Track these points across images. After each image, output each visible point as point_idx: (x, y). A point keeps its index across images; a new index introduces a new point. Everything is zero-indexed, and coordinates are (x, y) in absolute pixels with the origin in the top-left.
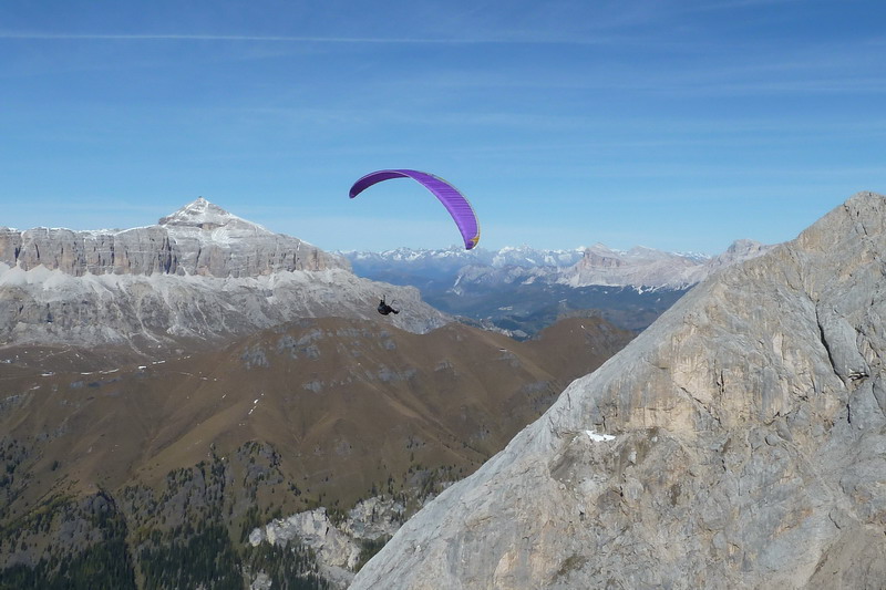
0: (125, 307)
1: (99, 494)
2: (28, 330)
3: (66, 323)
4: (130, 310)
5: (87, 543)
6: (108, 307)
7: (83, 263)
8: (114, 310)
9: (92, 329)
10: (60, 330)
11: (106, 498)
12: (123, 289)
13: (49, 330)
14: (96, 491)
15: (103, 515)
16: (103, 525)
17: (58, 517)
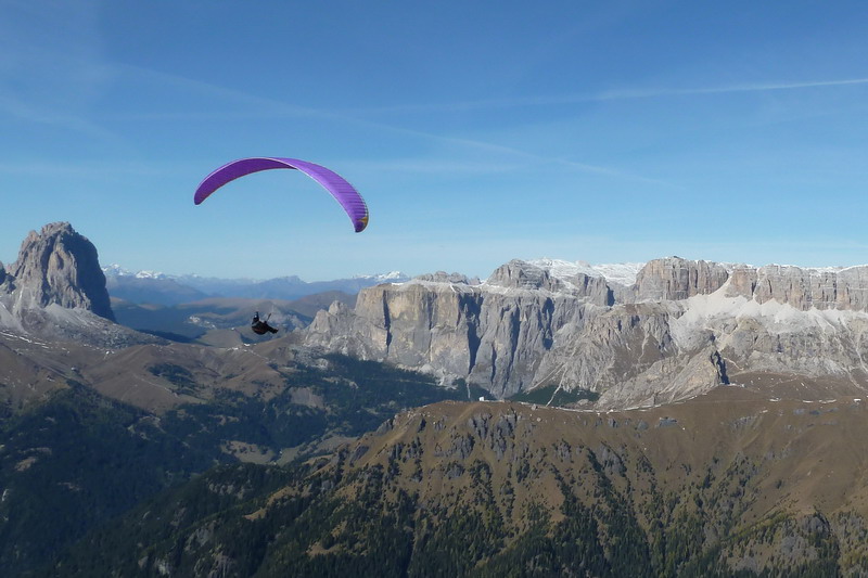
0: (846, 341)
1: (815, 515)
2: (762, 358)
3: (794, 354)
4: (850, 345)
5: (803, 559)
6: (830, 340)
7: (809, 298)
8: (835, 343)
9: (816, 360)
10: (788, 359)
11: (822, 520)
12: (844, 324)
13: (779, 359)
14: (813, 511)
15: (819, 536)
16: (818, 544)
17: (781, 531)
